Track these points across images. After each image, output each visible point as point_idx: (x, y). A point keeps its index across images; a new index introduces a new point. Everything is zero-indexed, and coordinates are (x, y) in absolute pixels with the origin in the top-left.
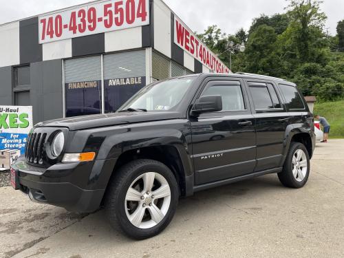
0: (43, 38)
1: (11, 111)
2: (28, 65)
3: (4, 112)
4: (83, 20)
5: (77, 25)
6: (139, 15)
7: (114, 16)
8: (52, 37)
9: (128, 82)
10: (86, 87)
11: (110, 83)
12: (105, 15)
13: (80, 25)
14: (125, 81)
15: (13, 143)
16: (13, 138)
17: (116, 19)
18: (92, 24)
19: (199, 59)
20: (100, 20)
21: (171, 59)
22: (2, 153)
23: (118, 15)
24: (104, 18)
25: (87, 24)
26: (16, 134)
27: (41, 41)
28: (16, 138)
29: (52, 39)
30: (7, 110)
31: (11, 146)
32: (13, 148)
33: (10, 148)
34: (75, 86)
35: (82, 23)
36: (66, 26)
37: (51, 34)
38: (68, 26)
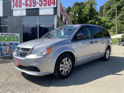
0: (13, 7)
1: (13, 35)
2: (7, 17)
3: (11, 36)
4: (30, 2)
5: (28, 4)
6: (53, 3)
7: (43, 3)
8: (17, 7)
9: (48, 26)
10: (31, 27)
11: (41, 26)
12: (40, 2)
13: (29, 4)
14: (47, 26)
15: (14, 47)
16: (14, 45)
17: (44, 4)
18: (34, 4)
19: (66, 18)
20: (38, 3)
21: (60, 19)
22: (10, 50)
23: (45, 2)
24: (39, 3)
25: (32, 4)
26: (15, 43)
27: (12, 8)
28: (15, 45)
29: (17, 8)
30: (12, 35)
31: (13, 47)
32: (14, 48)
33: (13, 48)
34: (27, 26)
35: (30, 3)
36: (23, 4)
37: (17, 6)
38: (24, 4)
